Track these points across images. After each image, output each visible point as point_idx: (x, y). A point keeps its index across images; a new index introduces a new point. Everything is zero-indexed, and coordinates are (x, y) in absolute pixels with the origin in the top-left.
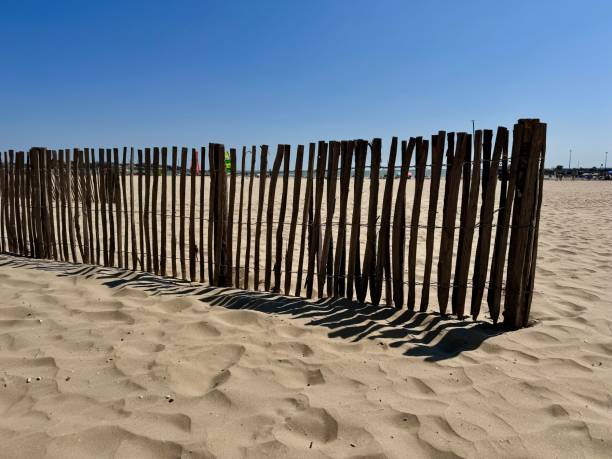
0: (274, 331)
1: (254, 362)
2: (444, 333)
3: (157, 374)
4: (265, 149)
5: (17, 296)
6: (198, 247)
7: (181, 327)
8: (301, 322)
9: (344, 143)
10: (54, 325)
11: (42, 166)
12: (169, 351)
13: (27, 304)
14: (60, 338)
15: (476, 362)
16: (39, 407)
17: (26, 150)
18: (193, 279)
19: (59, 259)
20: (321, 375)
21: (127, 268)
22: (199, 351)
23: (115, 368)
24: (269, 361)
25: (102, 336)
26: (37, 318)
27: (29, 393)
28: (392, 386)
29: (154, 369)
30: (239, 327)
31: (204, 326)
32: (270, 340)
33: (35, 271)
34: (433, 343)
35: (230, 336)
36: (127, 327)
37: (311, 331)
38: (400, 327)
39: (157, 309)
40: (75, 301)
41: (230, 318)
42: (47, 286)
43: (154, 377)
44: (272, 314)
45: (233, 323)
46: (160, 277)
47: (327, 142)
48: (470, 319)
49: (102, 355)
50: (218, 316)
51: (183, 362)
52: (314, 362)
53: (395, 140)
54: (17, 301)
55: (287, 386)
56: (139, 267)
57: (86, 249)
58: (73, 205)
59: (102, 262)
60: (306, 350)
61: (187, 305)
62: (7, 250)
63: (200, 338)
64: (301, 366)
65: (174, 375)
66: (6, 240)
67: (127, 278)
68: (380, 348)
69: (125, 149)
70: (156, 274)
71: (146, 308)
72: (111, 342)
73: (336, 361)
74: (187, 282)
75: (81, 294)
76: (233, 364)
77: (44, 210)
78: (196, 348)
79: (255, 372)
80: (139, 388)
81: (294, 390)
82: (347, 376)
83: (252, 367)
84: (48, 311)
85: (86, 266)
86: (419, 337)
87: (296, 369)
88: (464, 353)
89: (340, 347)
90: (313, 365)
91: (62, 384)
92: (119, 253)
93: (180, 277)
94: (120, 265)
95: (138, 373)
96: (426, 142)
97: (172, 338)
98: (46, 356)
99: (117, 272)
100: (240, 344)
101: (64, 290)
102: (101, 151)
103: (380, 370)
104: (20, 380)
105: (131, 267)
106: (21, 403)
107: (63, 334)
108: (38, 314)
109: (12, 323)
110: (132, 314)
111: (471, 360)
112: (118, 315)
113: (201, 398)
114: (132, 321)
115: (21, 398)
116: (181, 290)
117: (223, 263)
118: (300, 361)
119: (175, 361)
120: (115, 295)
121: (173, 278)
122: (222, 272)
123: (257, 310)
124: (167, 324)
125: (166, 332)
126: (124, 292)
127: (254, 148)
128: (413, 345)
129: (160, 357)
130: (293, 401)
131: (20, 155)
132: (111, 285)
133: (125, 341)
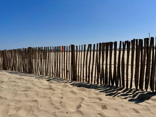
0: (91, 94)
1: (87, 102)
2: (138, 95)
3: (63, 105)
4: (85, 45)
5: (26, 84)
6: (68, 70)
7: (67, 92)
8: (98, 91)
9: (106, 43)
10: (36, 91)
11: (31, 51)
12: (65, 99)
13: (29, 86)
14: (37, 94)
15: (150, 104)
16: (35, 113)
17: (27, 48)
18: (67, 79)
19: (34, 74)
20: (106, 107)
21: (51, 76)
22: (72, 99)
23: (52, 103)
24: (91, 102)
25: (47, 94)
26: (32, 89)
27: (32, 109)
28: (127, 111)
29: (62, 104)
30: (81, 92)
31: (72, 92)
32: (90, 96)
33: (30, 77)
34: (136, 98)
35: (79, 95)
36: (53, 92)
37: (101, 94)
38: (125, 93)
39: (60, 87)
40: (40, 85)
41: (79, 90)
42: (33, 81)
43: (62, 106)
44: (89, 89)
45: (79, 91)
46: (59, 78)
47: (101, 43)
48: (145, 91)
49: (48, 99)
50: (75, 89)
51: (69, 102)
52: (103, 103)
53: (121, 42)
54: (26, 85)
55: (97, 109)
56: (54, 76)
57: (41, 71)
58: (38, 60)
59: (45, 74)
60: (100, 99)
61: (67, 86)
62: (22, 72)
63: (72, 95)
64: (100, 104)
65: (67, 106)
66: (22, 69)
67: (51, 79)
68: (121, 99)
69: (50, 47)
70: (58, 77)
71: (58, 87)
72: (50, 96)
73: (110, 103)
74: (65, 79)
75: (41, 83)
76: (81, 103)
77: (31, 62)
78: (71, 98)
79: (88, 105)
80: (59, 109)
81: (99, 111)
82: (113, 107)
83: (87, 104)
84: (34, 88)
85: (41, 76)
86: (131, 96)
87: (99, 105)
88: (145, 101)
89: (110, 99)
90: (103, 104)
91: (39, 107)
92: (49, 72)
93: (64, 78)
94: (49, 75)
95: (58, 105)
96: (130, 42)
97: (65, 95)
98: (35, 99)
99: (49, 77)
100: (83, 97)
101: (37, 82)
102: (45, 47)
103: (122, 106)
104: (30, 105)
105: (52, 76)
106: (30, 112)
107: (38, 94)
108: (32, 88)
109: (26, 91)
110: (54, 88)
111: (148, 103)
112: (51, 89)
113: (75, 112)
114: (54, 90)
115: (30, 111)
116: (65, 82)
117: (74, 75)
118: (99, 103)
119: (67, 102)
120: (49, 83)
121: (62, 78)
122: (74, 77)
123: (85, 87)
124: (63, 91)
125: (63, 93)
126: (51, 82)
127: (82, 45)
128: (130, 98)
129: (63, 100)
130: (100, 114)
131: (26, 49)
132: (48, 80)
133: (53, 96)
